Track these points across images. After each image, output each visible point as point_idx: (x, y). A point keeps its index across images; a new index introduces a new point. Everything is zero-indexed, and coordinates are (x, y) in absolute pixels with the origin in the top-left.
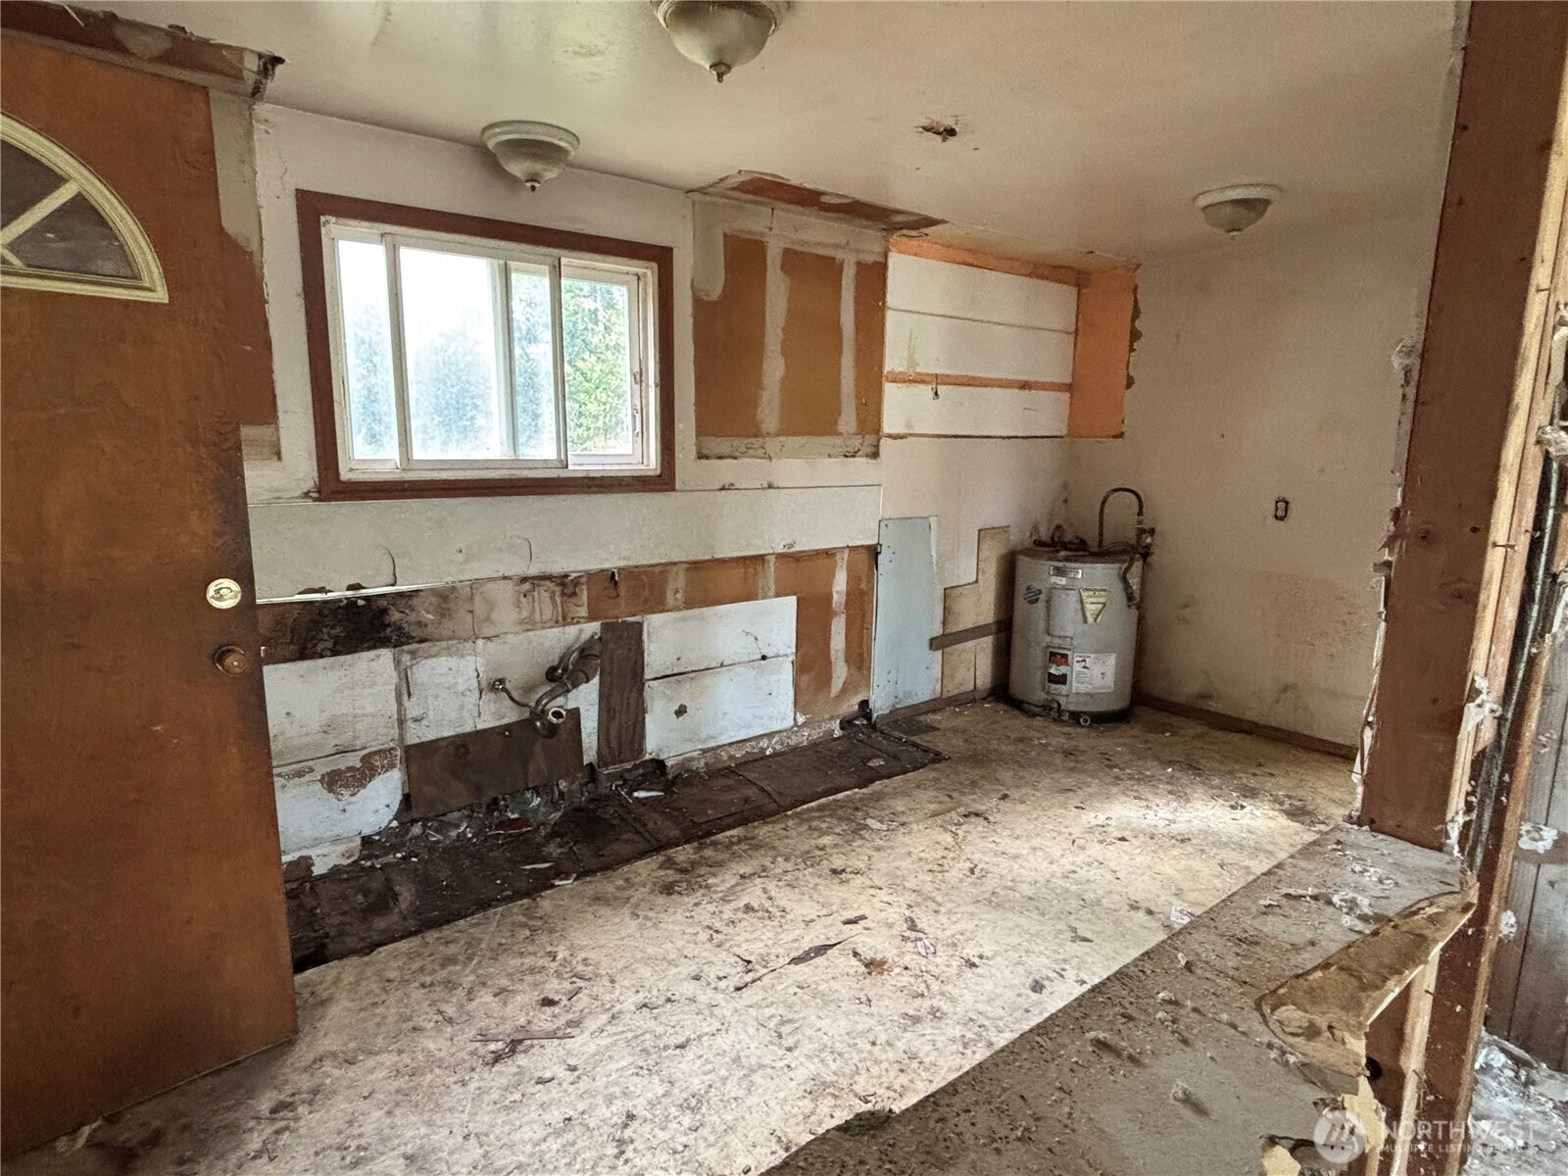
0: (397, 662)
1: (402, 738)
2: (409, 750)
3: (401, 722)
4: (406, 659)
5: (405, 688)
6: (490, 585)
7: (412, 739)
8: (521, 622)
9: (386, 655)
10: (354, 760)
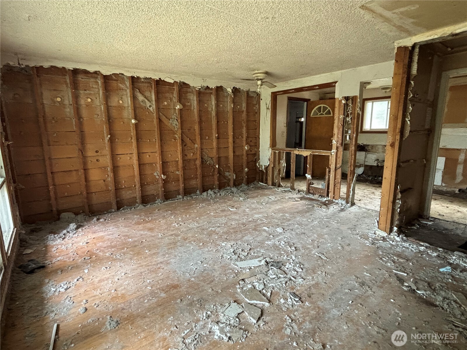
0: (365, 154)
1: (365, 163)
2: (365, 165)
3: (365, 161)
4: (367, 154)
5: (365, 157)
6: (379, 146)
7: (366, 164)
8: (382, 152)
9: (364, 153)
10: (359, 164)
